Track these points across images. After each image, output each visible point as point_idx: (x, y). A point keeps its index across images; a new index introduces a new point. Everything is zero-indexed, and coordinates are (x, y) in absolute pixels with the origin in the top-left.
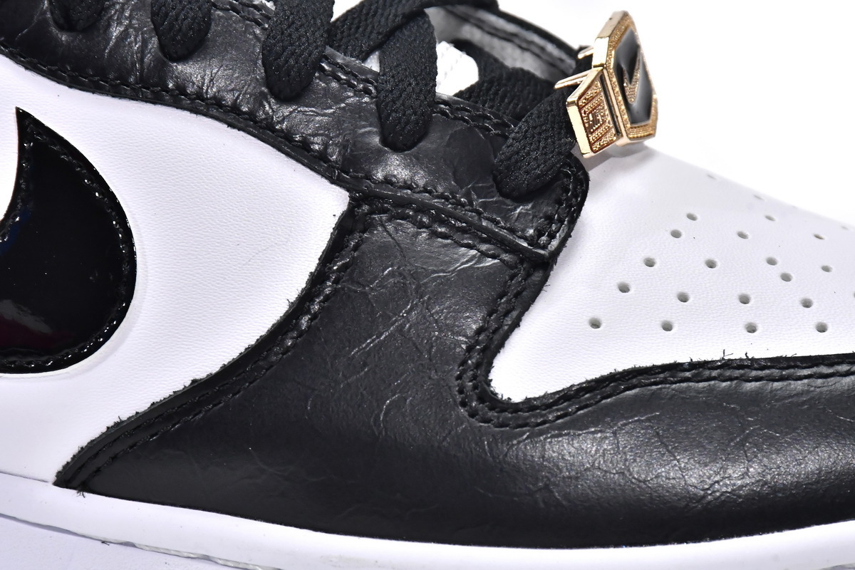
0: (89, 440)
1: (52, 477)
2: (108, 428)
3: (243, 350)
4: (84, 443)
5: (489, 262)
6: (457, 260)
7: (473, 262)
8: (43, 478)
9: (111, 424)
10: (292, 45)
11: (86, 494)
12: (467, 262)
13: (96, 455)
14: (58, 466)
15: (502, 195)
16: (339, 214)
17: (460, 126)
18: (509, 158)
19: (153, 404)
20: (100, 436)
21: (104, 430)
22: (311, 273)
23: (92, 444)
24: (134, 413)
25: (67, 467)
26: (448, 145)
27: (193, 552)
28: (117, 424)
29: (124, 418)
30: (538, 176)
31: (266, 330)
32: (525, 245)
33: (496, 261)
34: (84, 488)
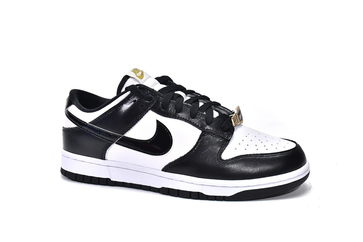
6: (217, 140)
7: (219, 140)
8: (160, 170)
10: (194, 111)
13: (167, 167)
15: (223, 131)
16: (200, 134)
17: (217, 122)
25: (163, 168)
26: (215, 124)
28: (170, 163)
30: (228, 129)
32: (226, 138)
33: (222, 140)
34: (166, 171)
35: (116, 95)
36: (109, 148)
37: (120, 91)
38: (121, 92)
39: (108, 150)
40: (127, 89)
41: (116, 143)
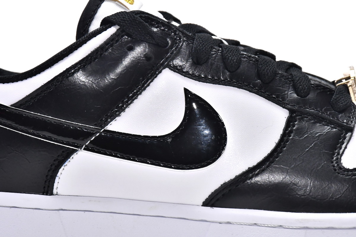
0: (215, 190)
1: (202, 204)
2: (221, 185)
3: (263, 158)
4: (213, 191)
5: (335, 130)
6: (325, 129)
7: (330, 130)
8: (198, 205)
9: (222, 183)
10: (267, 66)
11: (214, 208)
12: (328, 130)
13: (217, 194)
14: (204, 200)
15: (334, 111)
16: (287, 117)
17: (319, 91)
18: (336, 99)
19: (236, 176)
20: (219, 188)
21: (220, 186)
22: (281, 134)
23: (216, 191)
24: (230, 179)
25: (207, 200)
26: (316, 96)
27: (250, 222)
28: (224, 184)
29: (227, 181)
30: (345, 105)
31: (270, 152)
32: (345, 124)
33: (337, 129)
34: (213, 206)
35: (74, 40)
36: (65, 164)
37: (84, 31)
38: (88, 31)
39: (62, 168)
40: (107, 23)
41: (85, 149)
